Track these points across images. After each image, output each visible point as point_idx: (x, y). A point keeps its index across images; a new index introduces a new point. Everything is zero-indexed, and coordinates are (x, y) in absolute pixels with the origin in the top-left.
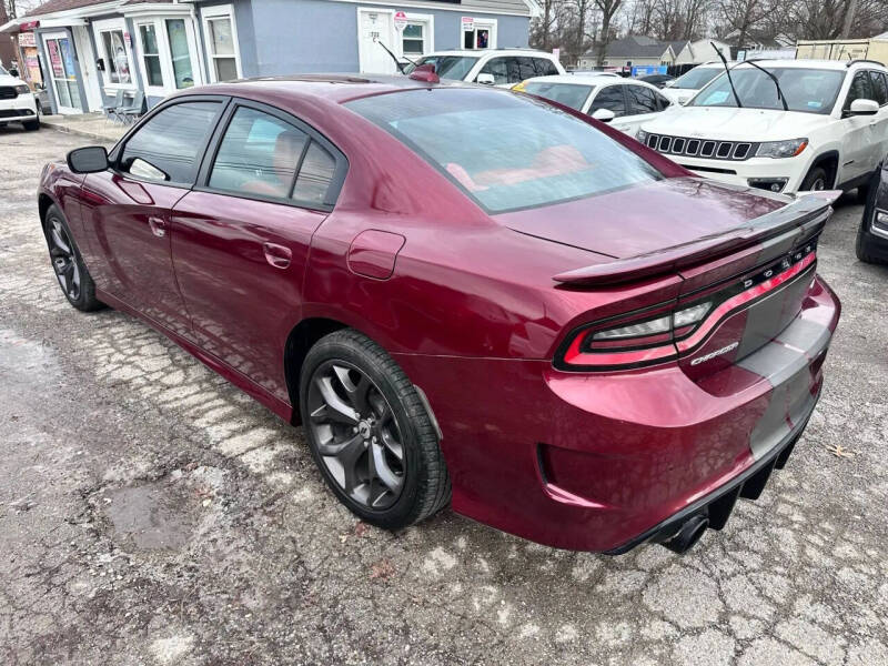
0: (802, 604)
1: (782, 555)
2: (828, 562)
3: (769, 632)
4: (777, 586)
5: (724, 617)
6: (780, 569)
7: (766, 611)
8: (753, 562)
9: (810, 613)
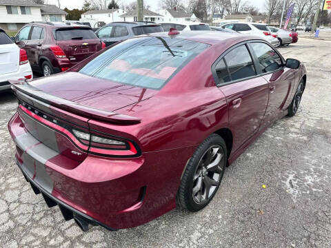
0: (11, 224)
1: (35, 227)
2: (24, 242)
3: (8, 211)
4: (23, 220)
5: (20, 202)
6: (29, 224)
7: (15, 213)
8: (37, 217)
9: (7, 224)
